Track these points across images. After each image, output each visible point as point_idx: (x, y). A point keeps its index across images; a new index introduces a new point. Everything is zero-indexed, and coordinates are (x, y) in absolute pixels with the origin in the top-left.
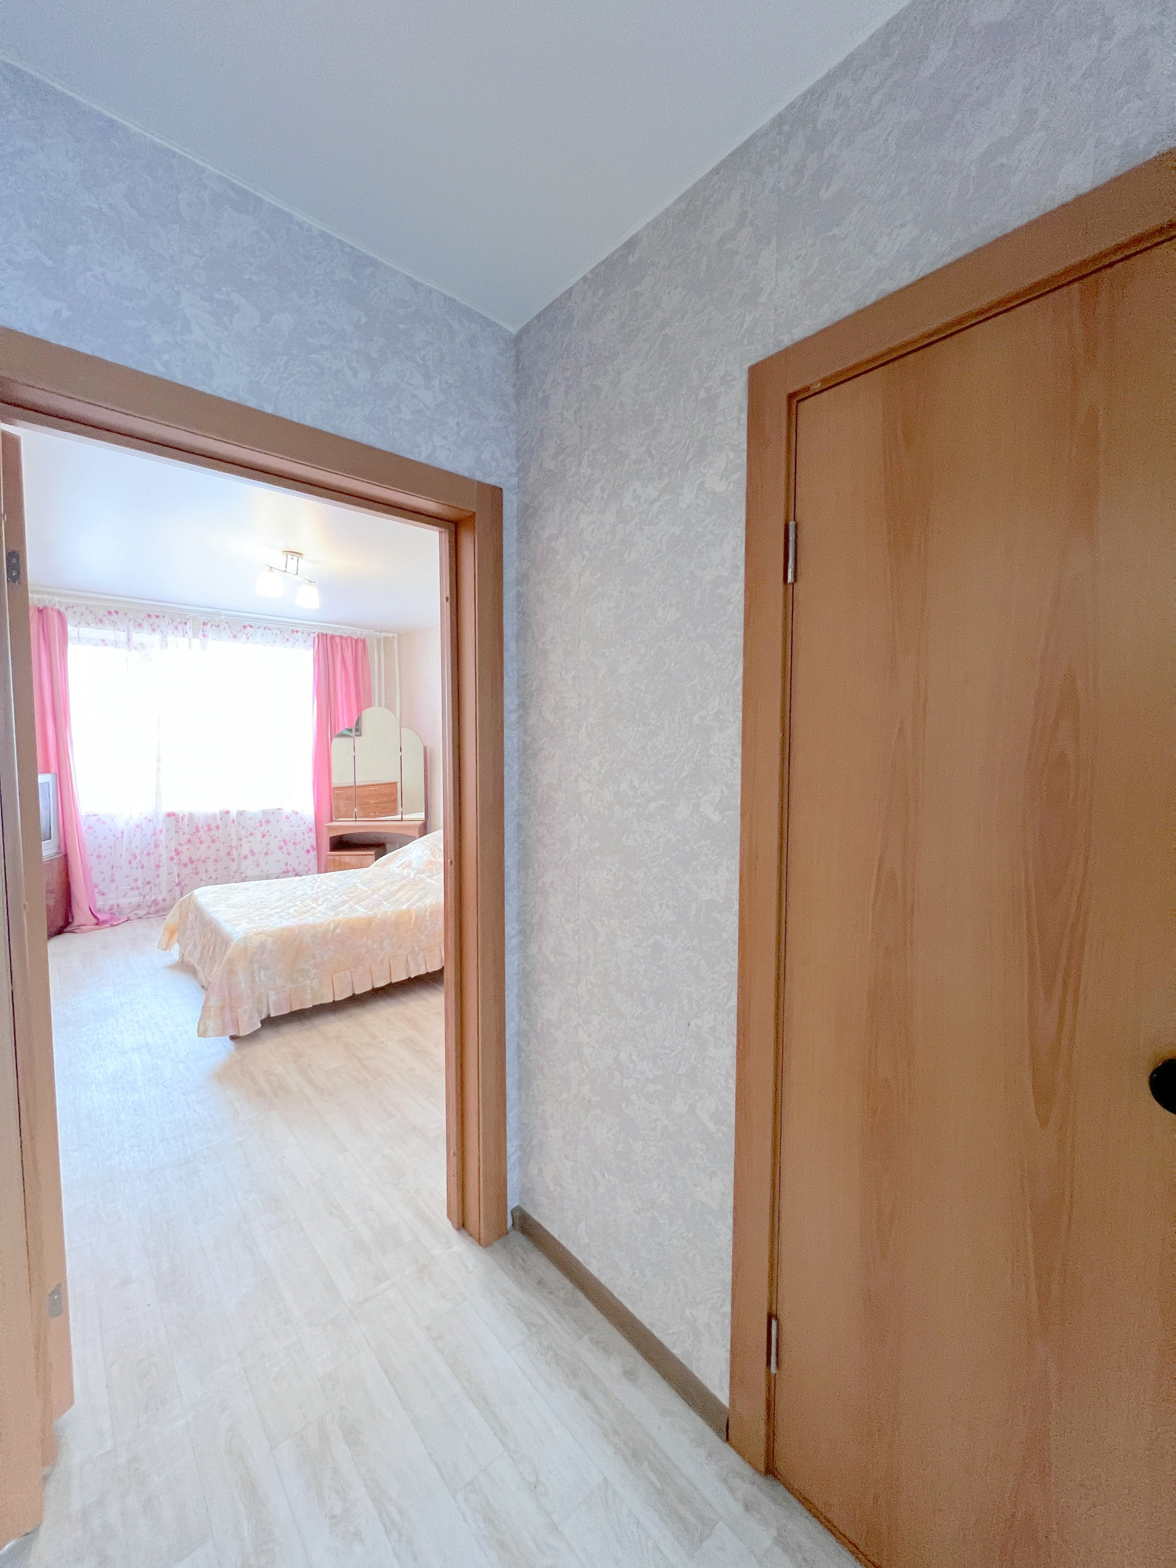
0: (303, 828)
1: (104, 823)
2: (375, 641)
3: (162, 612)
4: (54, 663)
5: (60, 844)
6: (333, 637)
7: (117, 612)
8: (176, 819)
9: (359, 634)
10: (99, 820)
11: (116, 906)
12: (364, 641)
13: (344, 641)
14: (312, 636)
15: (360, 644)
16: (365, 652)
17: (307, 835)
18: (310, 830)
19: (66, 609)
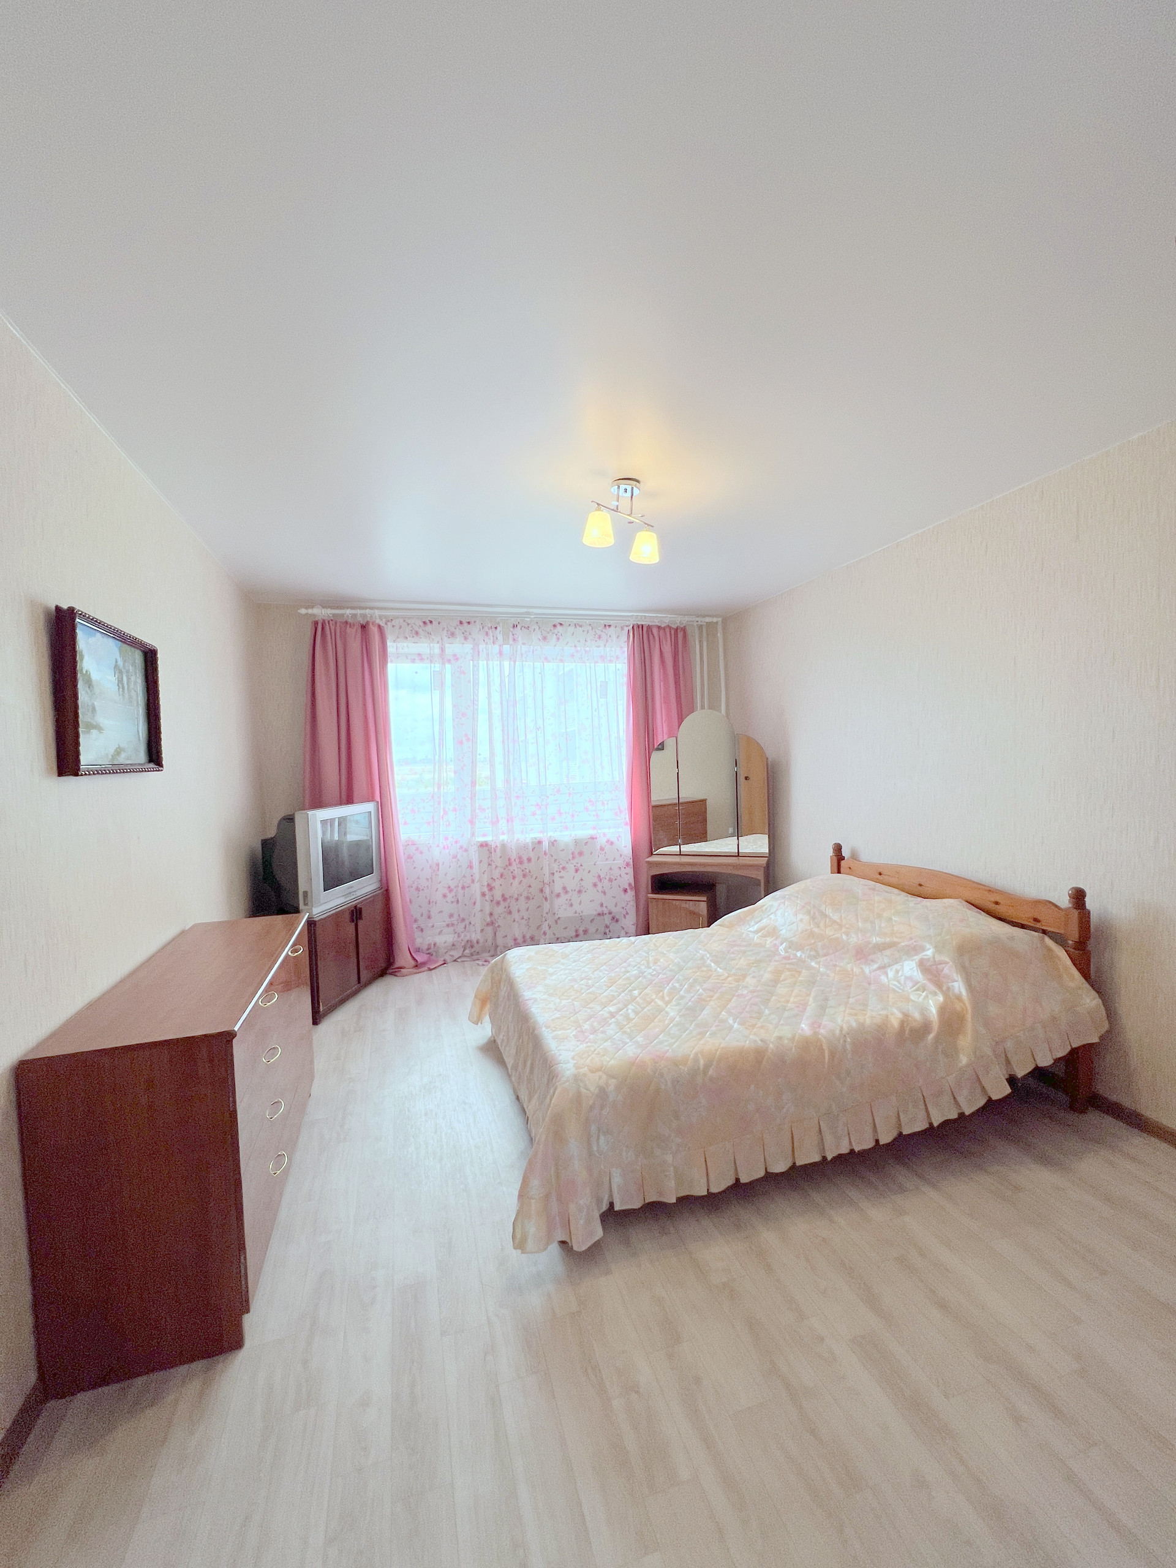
0: (620, 862)
1: (421, 853)
2: (697, 631)
3: (473, 617)
4: (375, 683)
5: (381, 879)
6: (649, 627)
7: (431, 622)
8: (489, 850)
9: (678, 622)
10: (417, 849)
11: (432, 945)
12: (684, 630)
13: (662, 632)
14: (626, 629)
15: (680, 635)
16: (685, 641)
17: (623, 871)
18: (628, 865)
19: (386, 624)
